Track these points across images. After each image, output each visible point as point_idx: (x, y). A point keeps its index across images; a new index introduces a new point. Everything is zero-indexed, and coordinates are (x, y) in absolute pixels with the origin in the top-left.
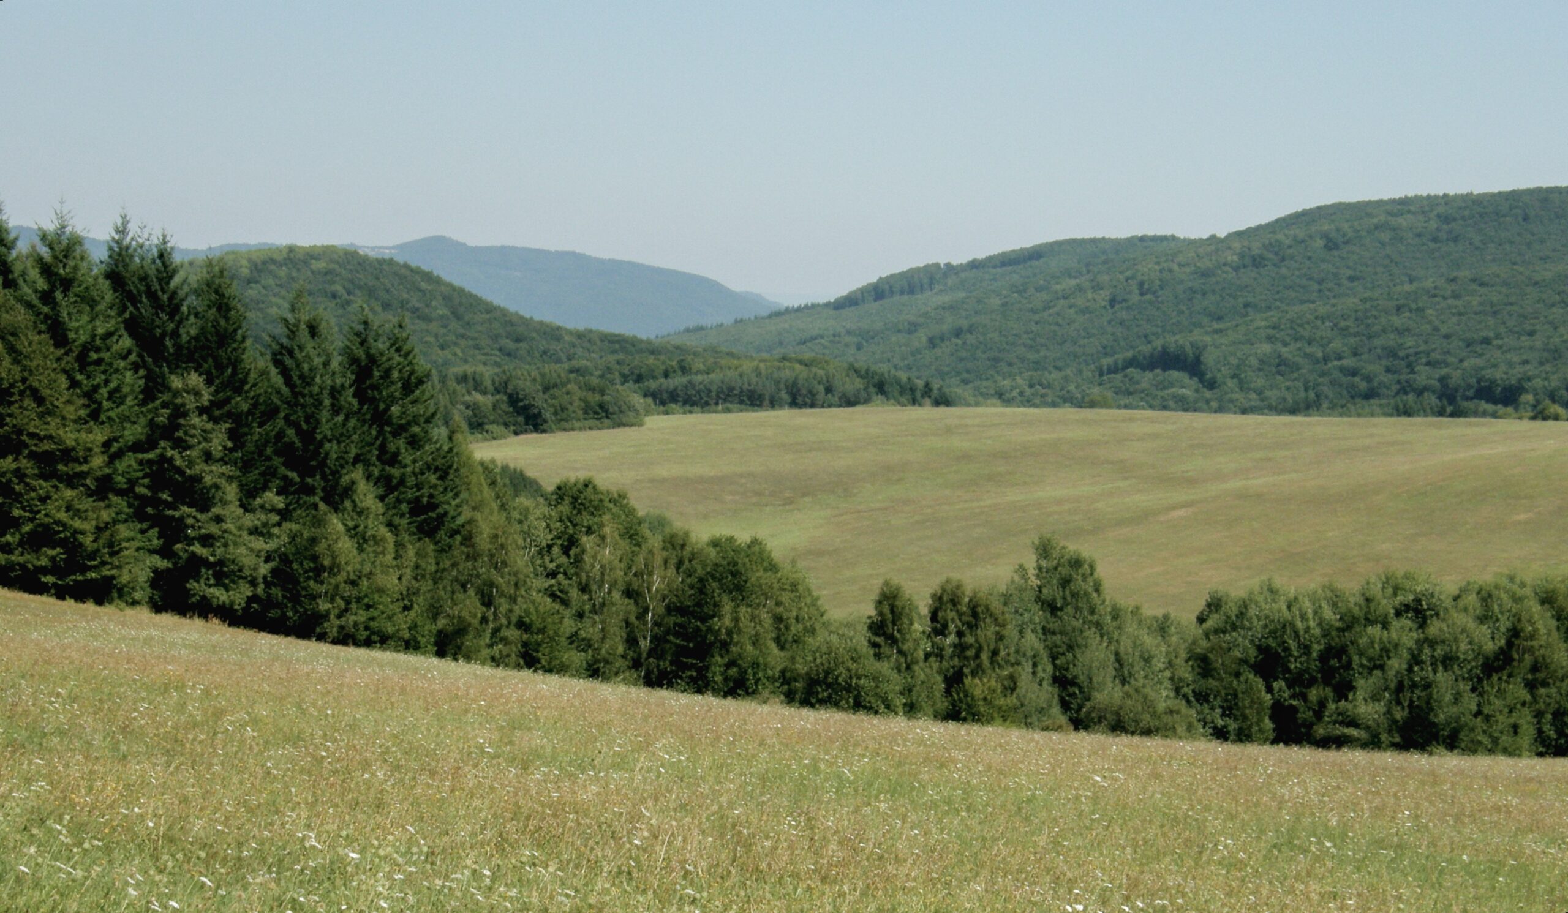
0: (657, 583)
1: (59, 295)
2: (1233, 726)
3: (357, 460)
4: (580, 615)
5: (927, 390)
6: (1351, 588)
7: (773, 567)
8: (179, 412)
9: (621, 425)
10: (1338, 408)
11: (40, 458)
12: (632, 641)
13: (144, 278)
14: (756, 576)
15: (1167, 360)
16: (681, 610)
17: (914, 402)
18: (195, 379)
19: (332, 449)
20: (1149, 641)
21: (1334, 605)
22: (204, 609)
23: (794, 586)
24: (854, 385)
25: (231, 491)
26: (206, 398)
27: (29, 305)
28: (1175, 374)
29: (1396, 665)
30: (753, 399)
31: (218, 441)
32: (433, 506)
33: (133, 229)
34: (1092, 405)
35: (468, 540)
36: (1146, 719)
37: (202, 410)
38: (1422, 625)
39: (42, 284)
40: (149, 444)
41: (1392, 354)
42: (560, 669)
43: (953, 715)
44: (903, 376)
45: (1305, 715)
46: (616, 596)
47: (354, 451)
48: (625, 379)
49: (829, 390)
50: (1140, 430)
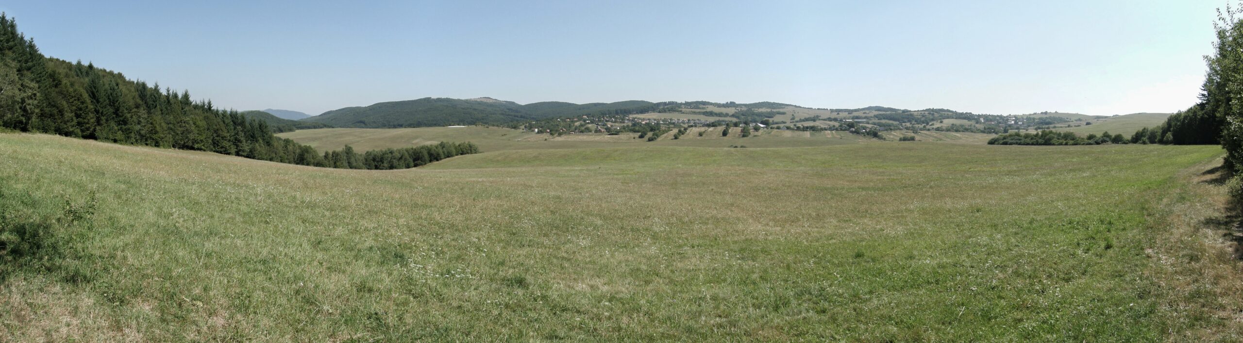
0: (297, 151)
2: (369, 167)
4: (288, 155)
5: (331, 126)
6: (384, 150)
7: (312, 149)
12: (294, 159)
14: (310, 150)
15: (361, 122)
16: (301, 155)
17: (329, 128)
18: (240, 127)
19: (257, 135)
20: (359, 157)
21: (381, 152)
22: (242, 156)
23: (315, 151)
24: (322, 126)
25: (244, 141)
26: (242, 129)
28: (362, 124)
29: (389, 159)
30: (309, 128)
31: (243, 135)
32: (269, 142)
35: (274, 146)
36: (359, 167)
37: (241, 131)
38: (392, 154)
39: (222, 116)
40: (235, 135)
42: (285, 162)
43: (336, 167)
44: (328, 124)
45: (378, 165)
46: (292, 153)
47: (259, 135)
48: (293, 125)
49: (318, 126)
50: (358, 131)
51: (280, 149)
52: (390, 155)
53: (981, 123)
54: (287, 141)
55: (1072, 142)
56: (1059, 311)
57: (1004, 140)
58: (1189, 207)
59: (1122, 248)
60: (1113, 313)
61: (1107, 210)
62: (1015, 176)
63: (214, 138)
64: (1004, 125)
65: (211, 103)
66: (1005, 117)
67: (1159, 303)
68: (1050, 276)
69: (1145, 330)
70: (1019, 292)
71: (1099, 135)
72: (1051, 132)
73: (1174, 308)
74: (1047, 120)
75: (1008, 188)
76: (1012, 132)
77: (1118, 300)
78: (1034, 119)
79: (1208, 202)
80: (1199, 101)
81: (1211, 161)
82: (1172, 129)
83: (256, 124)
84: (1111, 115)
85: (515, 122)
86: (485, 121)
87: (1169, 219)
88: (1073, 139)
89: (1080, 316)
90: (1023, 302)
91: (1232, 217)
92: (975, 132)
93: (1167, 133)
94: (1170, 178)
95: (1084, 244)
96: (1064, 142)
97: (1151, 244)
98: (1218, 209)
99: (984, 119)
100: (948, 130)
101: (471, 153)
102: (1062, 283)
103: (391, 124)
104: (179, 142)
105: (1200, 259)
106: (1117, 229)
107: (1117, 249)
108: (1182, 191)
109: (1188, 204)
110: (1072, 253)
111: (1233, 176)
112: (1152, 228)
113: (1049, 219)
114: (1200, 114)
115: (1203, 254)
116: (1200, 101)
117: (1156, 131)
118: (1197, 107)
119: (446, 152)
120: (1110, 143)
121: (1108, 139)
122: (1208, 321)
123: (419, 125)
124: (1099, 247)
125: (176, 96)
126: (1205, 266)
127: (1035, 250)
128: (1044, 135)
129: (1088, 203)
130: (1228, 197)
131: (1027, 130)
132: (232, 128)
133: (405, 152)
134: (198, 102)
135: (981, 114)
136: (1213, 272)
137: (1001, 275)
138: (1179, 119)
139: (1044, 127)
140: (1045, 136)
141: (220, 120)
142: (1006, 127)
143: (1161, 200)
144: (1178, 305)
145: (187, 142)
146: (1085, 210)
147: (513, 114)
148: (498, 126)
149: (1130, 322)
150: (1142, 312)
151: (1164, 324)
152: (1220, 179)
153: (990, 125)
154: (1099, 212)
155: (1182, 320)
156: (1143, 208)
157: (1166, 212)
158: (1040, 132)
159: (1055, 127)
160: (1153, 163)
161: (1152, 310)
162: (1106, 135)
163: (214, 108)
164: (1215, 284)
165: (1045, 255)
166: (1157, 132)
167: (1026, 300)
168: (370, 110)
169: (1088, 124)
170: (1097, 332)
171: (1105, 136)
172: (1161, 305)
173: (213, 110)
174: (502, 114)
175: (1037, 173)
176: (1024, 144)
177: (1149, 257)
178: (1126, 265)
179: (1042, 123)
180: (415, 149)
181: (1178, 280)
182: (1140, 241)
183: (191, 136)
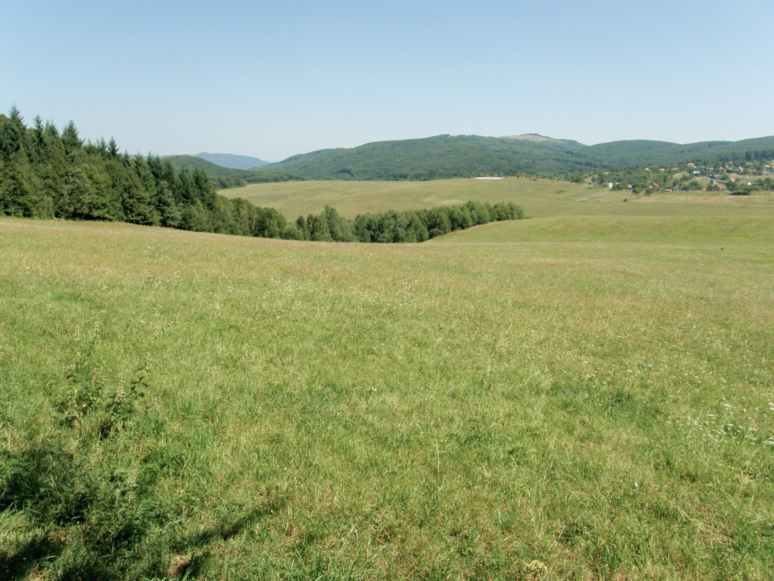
0: (255, 217)
1: (139, 167)
2: (363, 239)
3: (197, 196)
4: (241, 224)
5: (300, 178)
6: (383, 213)
7: (276, 213)
8: (163, 189)
9: (242, 187)
10: (375, 179)
11: (138, 199)
12: (251, 228)
13: (154, 163)
14: (273, 215)
15: (344, 171)
16: (260, 222)
17: (298, 180)
18: (165, 182)
19: (192, 194)
20: (347, 224)
21: (380, 216)
22: (170, 226)
23: (281, 216)
24: (286, 177)
25: (174, 203)
26: (168, 185)
27: (134, 169)
28: (346, 174)
29: (392, 227)
30: (267, 181)
31: (171, 193)
32: (211, 204)
33: (152, 153)
34: (331, 180)
35: (219, 210)
36: (348, 239)
37: (167, 188)
38: (396, 219)
39: (135, 165)
40: (157, 195)
41: (385, 169)
42: (238, 234)
43: (313, 239)
44: (295, 175)
45: (376, 237)
46: (247, 219)
47: (196, 194)
48: (242, 178)
49: (281, 178)
50: (340, 184)
51: (229, 213)
52: (392, 221)
54: (238, 202)
63: (123, 200)
65: (116, 143)
83: (190, 178)
85: (577, 173)
86: (531, 170)
101: (513, 219)
103: (390, 173)
104: (66, 207)
119: (476, 217)
123: (431, 175)
125: (52, 131)
132: (154, 183)
133: (415, 216)
134: (94, 143)
141: (132, 172)
145: (80, 208)
147: (574, 159)
148: (550, 178)
163: (121, 151)
168: (359, 153)
173: (120, 155)
174: (557, 160)
180: (430, 213)
183: (87, 199)
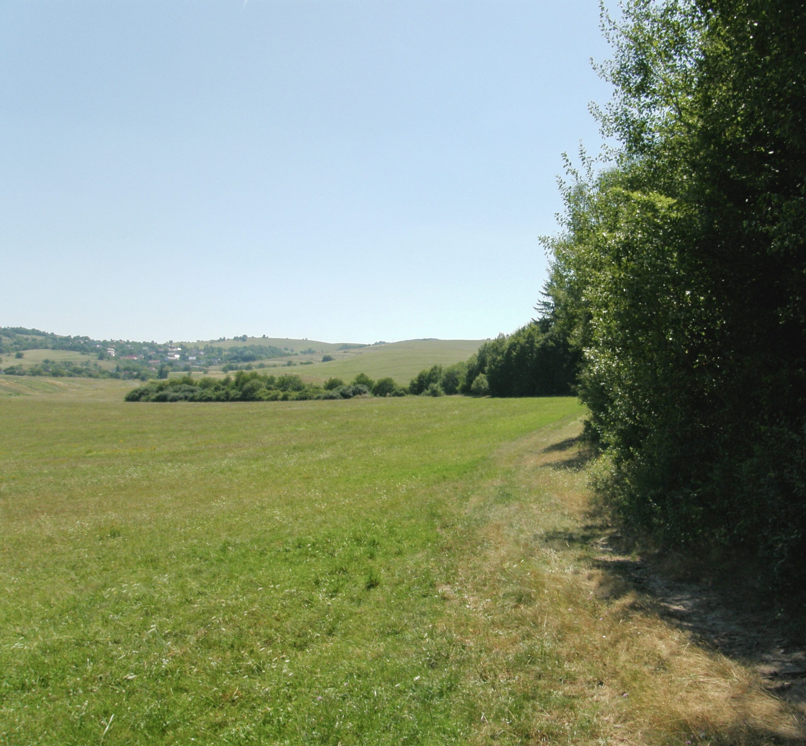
53: (109, 358)
55: (295, 394)
56: (291, 701)
57: (161, 393)
58: (517, 512)
59: (397, 585)
60: (386, 696)
61: (367, 520)
62: (186, 462)
64: (158, 363)
66: (160, 346)
67: (464, 674)
68: (269, 642)
69: (441, 717)
70: (214, 676)
71: (348, 380)
72: (255, 376)
73: (489, 682)
74: (247, 353)
75: (172, 487)
76: (174, 375)
77: (393, 673)
78: (220, 350)
79: (553, 501)
80: (538, 316)
81: (560, 427)
82: (486, 368)
84: (372, 343)
87: (480, 533)
88: (298, 389)
89: (329, 704)
90: (224, 692)
91: (595, 527)
92: (97, 377)
93: (477, 374)
94: (484, 459)
95: (328, 582)
96: (281, 394)
97: (448, 578)
98: (570, 515)
99: (116, 350)
100: (35, 373)
102: (293, 652)
105: (535, 600)
106: (386, 553)
107: (388, 589)
108: (506, 483)
109: (515, 505)
110: (306, 599)
111: (598, 454)
112: (449, 549)
113: (257, 541)
114: (540, 339)
115: (539, 592)
116: (541, 316)
117: (456, 370)
118: (534, 326)
120: (369, 394)
121: (365, 388)
122: (546, 700)
124: (355, 586)
126: (542, 611)
127: (237, 599)
128: (240, 382)
129: (331, 509)
130: (590, 493)
131: (206, 372)
135: (109, 340)
136: (557, 622)
137: (176, 650)
138: (500, 350)
139: (239, 365)
140: (243, 384)
142: (163, 366)
143: (467, 499)
144: (496, 676)
146: (325, 522)
149: (416, 708)
150: (436, 689)
151: (472, 706)
152: (577, 460)
153: (128, 362)
154: (352, 524)
155: (502, 699)
156: (433, 515)
157: (476, 520)
158: (232, 376)
159: (261, 366)
160: (452, 432)
161: (452, 685)
162: (362, 380)
164: (560, 640)
165: (257, 605)
166: (458, 373)
167: (228, 687)
169: (327, 359)
170: (361, 728)
171: (359, 383)
172: (467, 677)
175: (230, 455)
176: (200, 400)
177: (444, 599)
178: (405, 614)
179: (235, 358)
181: (496, 636)
182: (428, 573)
